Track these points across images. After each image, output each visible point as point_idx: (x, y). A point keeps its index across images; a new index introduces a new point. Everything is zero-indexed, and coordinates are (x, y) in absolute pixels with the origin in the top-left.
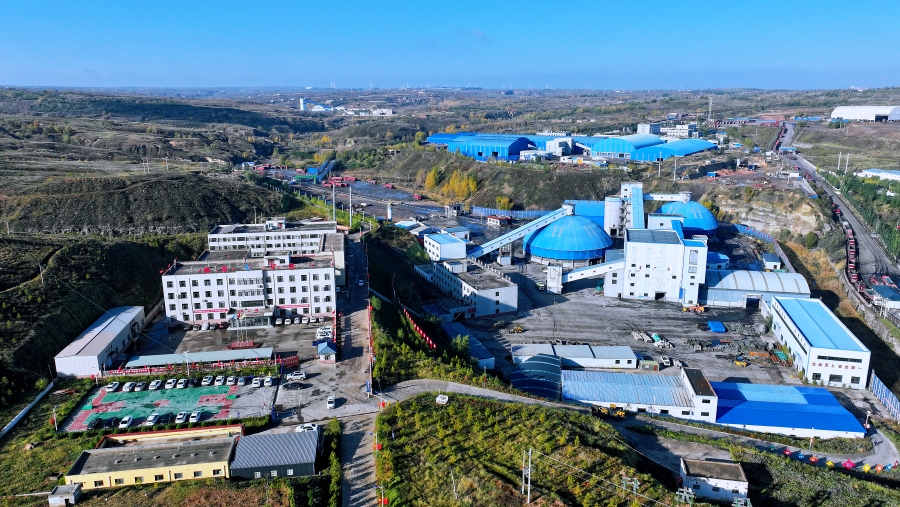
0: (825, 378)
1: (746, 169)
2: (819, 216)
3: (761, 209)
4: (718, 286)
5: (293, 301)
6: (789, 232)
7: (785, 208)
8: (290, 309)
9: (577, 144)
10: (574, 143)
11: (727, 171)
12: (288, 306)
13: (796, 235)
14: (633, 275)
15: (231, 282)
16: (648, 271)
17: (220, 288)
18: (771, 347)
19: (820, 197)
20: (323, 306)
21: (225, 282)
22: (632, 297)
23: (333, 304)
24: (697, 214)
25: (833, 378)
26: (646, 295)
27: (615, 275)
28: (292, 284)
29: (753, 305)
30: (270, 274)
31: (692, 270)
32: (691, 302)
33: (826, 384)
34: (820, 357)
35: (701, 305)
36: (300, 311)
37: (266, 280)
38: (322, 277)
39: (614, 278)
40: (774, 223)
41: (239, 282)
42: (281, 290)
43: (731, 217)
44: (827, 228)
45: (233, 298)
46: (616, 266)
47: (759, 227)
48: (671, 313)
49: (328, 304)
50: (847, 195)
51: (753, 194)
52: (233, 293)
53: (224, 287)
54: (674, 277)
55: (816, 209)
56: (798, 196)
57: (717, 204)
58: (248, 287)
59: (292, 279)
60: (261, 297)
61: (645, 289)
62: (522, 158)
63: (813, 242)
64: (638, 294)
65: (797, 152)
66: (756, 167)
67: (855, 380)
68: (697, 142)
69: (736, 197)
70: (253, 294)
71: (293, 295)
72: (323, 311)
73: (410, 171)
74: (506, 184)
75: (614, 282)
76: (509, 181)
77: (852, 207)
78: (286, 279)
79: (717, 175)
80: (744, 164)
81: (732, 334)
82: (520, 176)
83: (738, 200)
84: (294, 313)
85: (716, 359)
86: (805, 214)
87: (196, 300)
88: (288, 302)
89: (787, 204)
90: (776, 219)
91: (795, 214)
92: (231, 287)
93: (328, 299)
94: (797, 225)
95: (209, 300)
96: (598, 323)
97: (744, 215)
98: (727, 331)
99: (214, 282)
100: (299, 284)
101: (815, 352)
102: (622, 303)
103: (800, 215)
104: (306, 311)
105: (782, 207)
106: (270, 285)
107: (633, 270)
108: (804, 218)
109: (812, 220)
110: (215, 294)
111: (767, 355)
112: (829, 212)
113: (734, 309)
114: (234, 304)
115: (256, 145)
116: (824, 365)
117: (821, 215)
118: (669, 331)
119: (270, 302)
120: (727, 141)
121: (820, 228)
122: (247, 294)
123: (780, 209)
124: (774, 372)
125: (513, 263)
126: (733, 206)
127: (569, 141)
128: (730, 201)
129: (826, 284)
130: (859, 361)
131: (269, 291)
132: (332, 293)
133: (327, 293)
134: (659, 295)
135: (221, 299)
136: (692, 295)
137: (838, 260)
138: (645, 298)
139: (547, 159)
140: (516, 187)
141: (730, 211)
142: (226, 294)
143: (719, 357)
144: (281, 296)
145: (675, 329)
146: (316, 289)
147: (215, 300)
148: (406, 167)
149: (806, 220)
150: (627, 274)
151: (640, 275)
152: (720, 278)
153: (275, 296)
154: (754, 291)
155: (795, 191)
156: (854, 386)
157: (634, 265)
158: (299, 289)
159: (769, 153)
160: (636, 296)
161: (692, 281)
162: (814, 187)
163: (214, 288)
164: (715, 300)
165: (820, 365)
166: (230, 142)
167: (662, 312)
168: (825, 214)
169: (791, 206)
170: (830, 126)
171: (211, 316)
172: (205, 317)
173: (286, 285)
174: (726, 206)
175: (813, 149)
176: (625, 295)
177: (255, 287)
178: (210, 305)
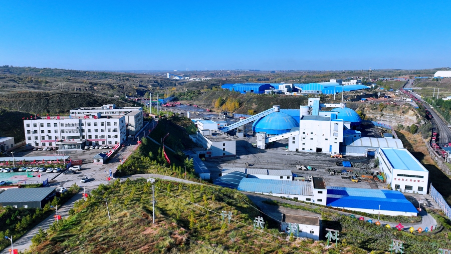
0: (402, 188)
1: (383, 97)
2: (418, 116)
3: (388, 114)
4: (352, 144)
5: (96, 137)
6: (402, 126)
7: (401, 113)
8: (94, 142)
9: (295, 87)
10: (293, 86)
11: (372, 98)
12: (93, 139)
13: (406, 127)
14: (304, 138)
15: (62, 125)
16: (312, 136)
17: (56, 128)
18: (375, 174)
19: (420, 108)
20: (113, 140)
21: (58, 125)
22: (303, 151)
23: (118, 140)
24: (349, 114)
25: (407, 187)
26: (311, 149)
27: (294, 138)
28: (96, 127)
29: (371, 155)
30: (83, 121)
31: (335, 135)
32: (335, 153)
33: (403, 191)
34: (398, 175)
35: (340, 154)
36: (100, 143)
37: (81, 124)
38: (112, 124)
39: (294, 140)
40: (394, 121)
41: (66, 125)
42: (89, 131)
43: (372, 119)
44: (423, 122)
45: (63, 134)
46: (294, 133)
47: (387, 124)
48: (323, 158)
49: (116, 139)
50: (436, 108)
51: (383, 107)
52: (63, 131)
53: (58, 128)
54: (327, 140)
55: (417, 113)
56: (407, 107)
57: (364, 113)
58: (71, 128)
59: (95, 124)
60: (78, 134)
61: (311, 146)
62: (266, 93)
63: (415, 130)
64: (307, 149)
65: (413, 91)
66: (389, 97)
67: (420, 189)
68: (361, 86)
69: (374, 109)
70: (73, 132)
71: (96, 134)
72: (113, 143)
74: (254, 104)
75: (294, 142)
76: (255, 102)
77: (438, 114)
78: (92, 124)
79: (366, 100)
80: (383, 95)
81: (355, 168)
82: (261, 100)
83: (375, 110)
84: (97, 144)
85: (341, 179)
86: (410, 116)
87: (43, 135)
88: (93, 138)
89: (402, 111)
90: (396, 119)
91: (406, 116)
92: (62, 128)
93: (116, 136)
94: (406, 122)
95: (50, 135)
96: (280, 161)
97: (378, 118)
98: (352, 166)
99: (52, 125)
100: (99, 127)
101: (396, 172)
102: (297, 153)
103: (408, 116)
104: (103, 143)
105: (398, 113)
106: (84, 128)
107: (304, 136)
108: (410, 118)
109: (414, 119)
110: (52, 131)
111: (372, 177)
112: (424, 114)
113: (360, 157)
114: (63, 137)
115: (137, 91)
116: (401, 180)
117: (419, 116)
118: (319, 166)
119: (83, 137)
120: (376, 87)
121: (419, 123)
122: (70, 132)
123: (398, 114)
124: (374, 185)
125: (245, 136)
126: (373, 113)
127: (291, 85)
128: (371, 111)
129: (418, 148)
130: (422, 177)
131: (83, 131)
132: (118, 133)
133: (115, 133)
134: (319, 150)
135: (56, 135)
136: (336, 149)
137: (426, 137)
138: (311, 151)
139: (278, 93)
140: (259, 105)
141: (371, 116)
142: (59, 132)
143: (343, 178)
144: (90, 134)
145: (322, 165)
146: (109, 130)
147: (53, 135)
149: (411, 118)
150: (301, 138)
151: (308, 138)
152: (353, 140)
153: (86, 134)
154: (372, 147)
155: (405, 105)
156: (420, 192)
157: (304, 133)
158: (99, 131)
159: (397, 91)
160: (306, 150)
161: (336, 141)
162: (417, 104)
163: (52, 128)
164: (350, 152)
165: (399, 180)
166: (125, 89)
167: (319, 158)
168: (421, 115)
169: (403, 112)
170: (433, 80)
171: (50, 144)
172: (47, 144)
173: (93, 127)
174: (370, 113)
175: (422, 89)
176: (300, 150)
177: (74, 128)
178: (50, 138)
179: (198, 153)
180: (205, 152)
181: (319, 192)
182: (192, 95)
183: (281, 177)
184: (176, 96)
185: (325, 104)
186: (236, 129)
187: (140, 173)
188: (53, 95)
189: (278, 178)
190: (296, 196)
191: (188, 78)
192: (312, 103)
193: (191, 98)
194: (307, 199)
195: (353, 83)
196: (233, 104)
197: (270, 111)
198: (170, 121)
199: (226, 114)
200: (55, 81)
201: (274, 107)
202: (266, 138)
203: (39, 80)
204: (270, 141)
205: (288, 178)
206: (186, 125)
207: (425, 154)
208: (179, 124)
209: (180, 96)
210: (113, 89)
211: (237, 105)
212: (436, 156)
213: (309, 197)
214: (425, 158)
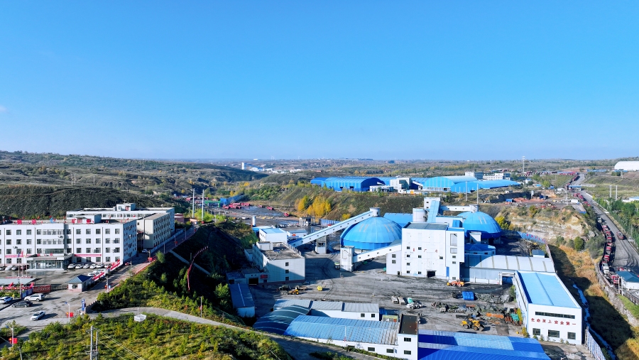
0: (544, 333)
1: (538, 198)
2: (585, 225)
3: (542, 222)
4: (478, 265)
5: (88, 250)
6: (563, 239)
7: (560, 220)
8: (85, 258)
9: (414, 182)
10: (411, 181)
11: (522, 199)
12: (84, 255)
13: (568, 241)
14: (408, 256)
15: (39, 233)
16: (420, 253)
17: (29, 237)
18: (508, 311)
19: (588, 213)
20: (113, 256)
21: (33, 232)
22: (408, 275)
23: (121, 255)
24: (483, 221)
25: (553, 333)
26: (419, 273)
27: (394, 256)
28: (88, 237)
29: (507, 282)
30: (71, 227)
31: (453, 251)
32: (454, 278)
33: (546, 339)
34: (537, 313)
35: (461, 280)
36: (93, 260)
37: (67, 231)
38: (113, 232)
39: (394, 259)
40: (551, 232)
41: (45, 233)
42: (79, 241)
43: (520, 229)
44: (592, 234)
45: (39, 246)
46: (395, 249)
47: (541, 236)
48: (435, 286)
49: (117, 255)
50: (611, 214)
51: (536, 211)
52: (39, 242)
53: (33, 237)
54: (441, 258)
55: (582, 220)
56: (569, 211)
57: (509, 220)
58: (51, 237)
59: (88, 232)
60: (62, 246)
61: (418, 268)
62: (371, 190)
63: (581, 245)
64: (413, 273)
65: (582, 189)
66: (547, 197)
67: (572, 336)
68: (508, 181)
69: (523, 214)
70: (54, 243)
71: (88, 246)
72: (113, 261)
73: (292, 201)
74: (351, 206)
75: (394, 262)
76: (353, 204)
77: (616, 222)
78: (83, 232)
79: (513, 201)
80: (538, 195)
81: (480, 302)
82: (362, 200)
83: (524, 216)
84: (89, 262)
85: (455, 319)
86: (574, 224)
87: (8, 247)
88: (84, 252)
89: (561, 218)
90: (553, 229)
91: (568, 225)
92: (39, 237)
93: (117, 250)
94: (568, 233)
95: (19, 247)
96: (368, 290)
97: (529, 228)
98: (475, 299)
99: (24, 232)
100: (93, 236)
101: (533, 308)
102: (398, 279)
103: (570, 225)
104: (98, 260)
105: (557, 220)
106: (70, 236)
107: (408, 252)
108: (574, 227)
109: (579, 228)
110: (24, 242)
111: (502, 316)
112: (594, 222)
113: (491, 285)
114: (39, 251)
116: (541, 321)
117: (586, 224)
118: (426, 298)
119: (69, 250)
120: (531, 184)
121: (586, 235)
122: (50, 243)
123: (556, 222)
124: (503, 329)
125: (328, 252)
126: (521, 221)
127: (407, 179)
128: (518, 217)
129: (582, 273)
130: (573, 317)
131: (68, 241)
132: (121, 245)
133: (117, 245)
134: (431, 274)
135: (29, 247)
136: (455, 272)
137: (596, 256)
138: (419, 276)
139: (388, 190)
140: (358, 207)
141: (519, 224)
142: (33, 242)
143: (458, 317)
144: (79, 246)
145: (432, 296)
146: (108, 241)
147: (24, 247)
148: (289, 199)
149: (575, 228)
150: (404, 255)
151: (414, 255)
152: (480, 259)
153: (73, 246)
154: (508, 270)
155: (567, 208)
156: (571, 341)
157: (408, 248)
158: (93, 241)
159: (558, 189)
160: (411, 274)
161: (454, 260)
162: (585, 207)
163: (24, 237)
164: (476, 277)
165: (538, 320)
167: (429, 285)
168: (589, 224)
169: (564, 219)
170: (613, 174)
171: (19, 260)
172: (14, 261)
173: (83, 236)
174: (516, 220)
175: (596, 187)
176: (404, 273)
177: (56, 237)
178: (19, 251)
179: (248, 276)
180: (258, 275)
181: (406, 340)
182: (269, 193)
183: (363, 315)
184: (246, 194)
185: (448, 207)
186: (315, 241)
187: (133, 306)
188: (58, 190)
189: (357, 316)
190: (372, 346)
191: (271, 169)
192: (429, 205)
193: (268, 197)
194: (389, 351)
195: (498, 178)
196: (322, 206)
197: (365, 216)
198: (218, 228)
199: (309, 220)
200: (79, 172)
201: (371, 210)
202: (354, 255)
203: (56, 171)
204: (359, 260)
205: (373, 316)
206: (241, 234)
207: (592, 281)
208: (232, 232)
209: (252, 193)
210: (158, 184)
211: (328, 207)
212: (606, 285)
213: (391, 347)
214: (590, 287)
